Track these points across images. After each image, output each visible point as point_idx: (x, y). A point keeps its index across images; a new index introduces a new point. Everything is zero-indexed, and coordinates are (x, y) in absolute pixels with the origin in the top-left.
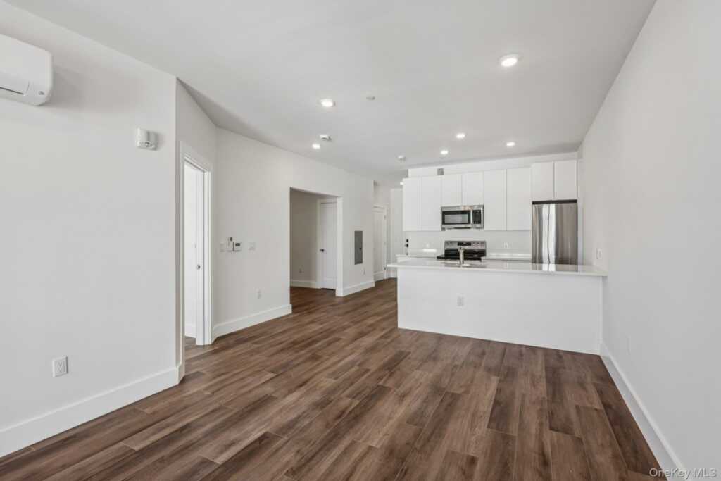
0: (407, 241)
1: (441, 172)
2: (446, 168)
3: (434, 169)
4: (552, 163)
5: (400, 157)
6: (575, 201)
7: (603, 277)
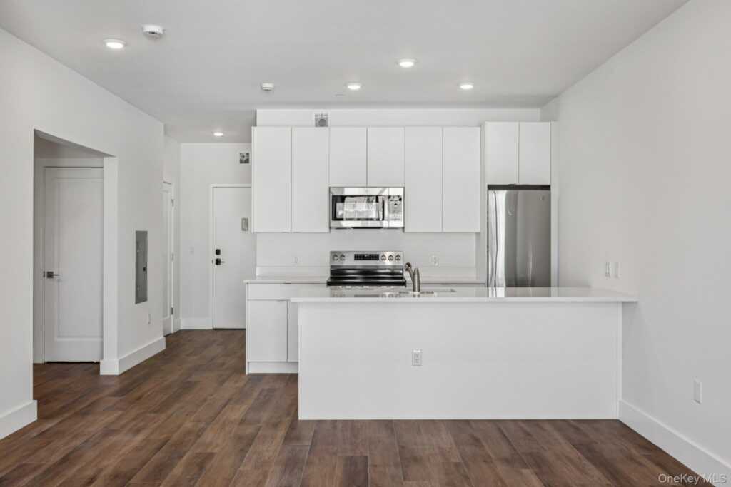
0: (218, 252)
1: (322, 122)
2: (331, 113)
3: (312, 113)
4: (517, 123)
5: (267, 85)
6: (547, 188)
7: (623, 303)
